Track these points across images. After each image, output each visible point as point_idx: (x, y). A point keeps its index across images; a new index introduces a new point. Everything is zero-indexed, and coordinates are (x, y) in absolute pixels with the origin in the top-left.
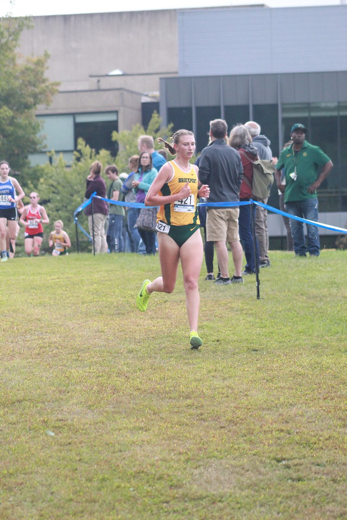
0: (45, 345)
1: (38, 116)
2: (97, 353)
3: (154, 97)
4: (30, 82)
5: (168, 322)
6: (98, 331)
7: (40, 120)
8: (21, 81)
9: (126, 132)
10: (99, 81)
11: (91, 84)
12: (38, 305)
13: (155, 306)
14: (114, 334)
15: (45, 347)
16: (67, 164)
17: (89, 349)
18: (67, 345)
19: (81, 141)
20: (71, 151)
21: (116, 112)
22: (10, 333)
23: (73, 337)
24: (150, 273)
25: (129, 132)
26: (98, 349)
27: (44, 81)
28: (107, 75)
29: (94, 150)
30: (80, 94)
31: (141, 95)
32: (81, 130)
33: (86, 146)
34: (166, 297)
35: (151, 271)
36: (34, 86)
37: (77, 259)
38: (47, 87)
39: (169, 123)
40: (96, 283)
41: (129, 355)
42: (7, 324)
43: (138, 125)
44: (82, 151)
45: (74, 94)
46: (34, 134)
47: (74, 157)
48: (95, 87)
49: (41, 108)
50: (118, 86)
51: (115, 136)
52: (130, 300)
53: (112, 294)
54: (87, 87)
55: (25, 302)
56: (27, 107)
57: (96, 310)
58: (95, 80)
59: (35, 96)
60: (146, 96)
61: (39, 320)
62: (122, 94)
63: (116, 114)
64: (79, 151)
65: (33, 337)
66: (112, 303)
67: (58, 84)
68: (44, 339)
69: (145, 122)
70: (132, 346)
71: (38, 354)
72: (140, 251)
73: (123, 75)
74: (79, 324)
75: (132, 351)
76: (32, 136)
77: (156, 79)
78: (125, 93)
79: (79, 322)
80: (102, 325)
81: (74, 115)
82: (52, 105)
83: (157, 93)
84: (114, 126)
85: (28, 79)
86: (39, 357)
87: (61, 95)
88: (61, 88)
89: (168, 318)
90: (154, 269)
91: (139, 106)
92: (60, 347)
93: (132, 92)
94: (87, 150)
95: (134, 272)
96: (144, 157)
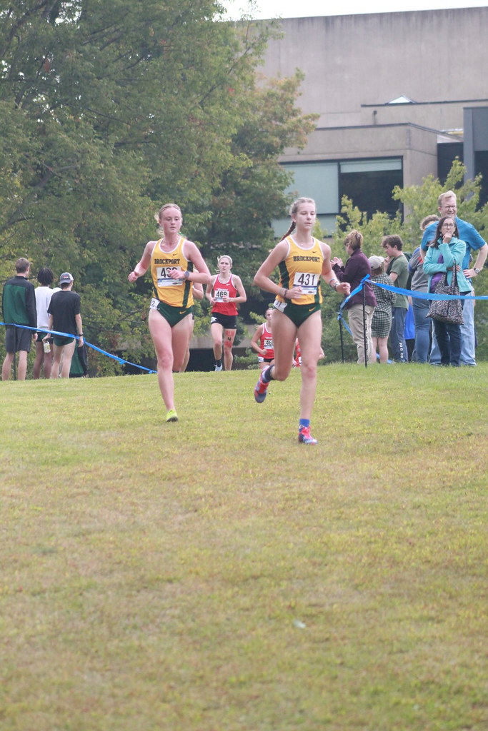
0: (293, 497)
1: (282, 163)
2: (368, 508)
3: (455, 136)
4: (275, 114)
5: (473, 464)
6: (370, 477)
7: (287, 170)
8: (261, 113)
9: (413, 188)
10: (375, 113)
11: (364, 117)
12: (284, 438)
13: (454, 441)
14: (394, 481)
15: (294, 500)
16: (328, 234)
17: (356, 502)
18: (325, 496)
19: (345, 200)
20: (333, 215)
21: (401, 158)
22: (242, 478)
23: (334, 486)
24: (447, 392)
25: (417, 187)
26: (369, 502)
27: (294, 113)
28: (387, 105)
29: (365, 213)
30: (346, 131)
31: (437, 132)
32: (347, 184)
33: (354, 208)
34: (470, 428)
35: (449, 390)
36: (281, 120)
37: (341, 372)
38: (300, 121)
39: (476, 173)
40: (368, 406)
41: (414, 511)
42: (238, 466)
43: (431, 176)
44: (348, 216)
45: (340, 132)
46: (282, 188)
47: (337, 224)
48: (371, 123)
49: (290, 153)
50: (404, 122)
51: (398, 193)
52: (417, 431)
53: (392, 422)
54: (358, 123)
55: (265, 433)
56: (271, 150)
57: (368, 446)
58: (371, 110)
59: (282, 134)
60: (444, 133)
61: (285, 460)
62: (409, 132)
63: (400, 160)
64: (344, 215)
65: (276, 485)
66: (391, 436)
67: (315, 117)
68: (292, 488)
69: (442, 173)
70: (419, 499)
71: (283, 509)
72: (432, 361)
73: (410, 104)
74: (342, 467)
75: (419, 506)
76: (278, 192)
77: (459, 109)
78: (413, 130)
79: (342, 463)
80: (376, 467)
81: (339, 162)
82: (307, 148)
83: (460, 131)
84: (396, 178)
85: (272, 109)
86: (284, 513)
87: (320, 132)
88: (320, 123)
89: (473, 458)
90: (453, 386)
91: (434, 150)
92: (314, 500)
93: (424, 129)
94: (356, 214)
95: (423, 392)
96: (447, 224)
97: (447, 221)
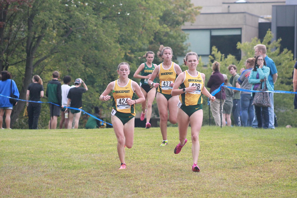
0: (184, 187)
1: (183, 30)
2: (220, 194)
3: (268, 19)
4: (180, 6)
5: (272, 175)
6: (222, 179)
7: (186, 33)
8: (174, 5)
9: (247, 43)
10: (229, 7)
11: (224, 8)
12: (180, 159)
13: (263, 163)
14: (233, 182)
15: (184, 189)
16: (205, 64)
17: (215, 191)
18: (200, 188)
19: (214, 48)
20: (207, 56)
21: (241, 29)
22: (160, 178)
23: (204, 183)
24: (261, 141)
25: (249, 43)
26: (221, 191)
27: (190, 6)
28: (235, 3)
29: (223, 55)
30: (215, 15)
31: (258, 17)
32: (215, 41)
33: (218, 52)
34: (271, 157)
35: (261, 139)
36: (183, 9)
37: (209, 130)
38: (192, 10)
39: (277, 38)
40: (221, 146)
41: (243, 196)
42: (158, 172)
43: (256, 38)
44: (215, 56)
45: (211, 15)
46: (182, 42)
47: (209, 60)
48: (226, 11)
49: (187, 25)
50: (243, 11)
51: (239, 45)
52: (245, 158)
53: (233, 154)
54: (220, 11)
55: (171, 157)
56: (178, 23)
57: (221, 165)
58: (226, 6)
59: (184, 16)
60: (262, 18)
61: (181, 170)
62: (245, 16)
63: (240, 30)
64: (213, 56)
65: (176, 182)
66: (232, 160)
67: (200, 8)
68: (184, 183)
69: (261, 35)
70: (245, 190)
71: (179, 193)
72: (253, 126)
73: (246, 3)
74: (208, 174)
75: (245, 194)
76: (181, 43)
77: (270, 6)
78: (247, 15)
79: (208, 173)
80: (225, 175)
81: (210, 30)
82: (195, 23)
83: (270, 16)
84: (239, 38)
85: (179, 3)
86: (179, 195)
87: (202, 16)
88: (202, 11)
89: (272, 172)
90: (263, 138)
91: (257, 25)
92: (194, 189)
93: (252, 15)
94: (219, 55)
95: (249, 140)
96: (259, 60)
97: (259, 58)
